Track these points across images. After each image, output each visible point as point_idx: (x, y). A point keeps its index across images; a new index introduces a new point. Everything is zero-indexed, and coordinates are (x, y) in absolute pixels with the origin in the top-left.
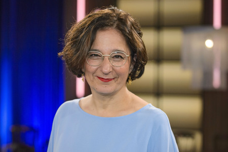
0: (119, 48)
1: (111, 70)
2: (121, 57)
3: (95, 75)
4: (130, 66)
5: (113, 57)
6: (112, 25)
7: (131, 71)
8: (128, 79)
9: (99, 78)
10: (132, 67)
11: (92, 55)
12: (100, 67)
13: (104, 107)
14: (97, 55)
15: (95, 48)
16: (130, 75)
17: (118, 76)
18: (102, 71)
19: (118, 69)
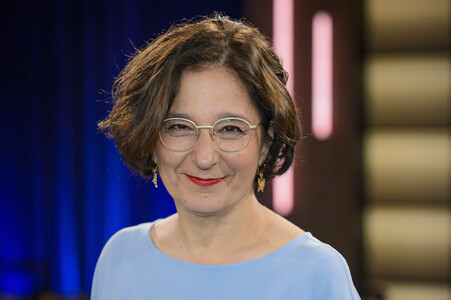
0: (235, 110)
1: (217, 159)
2: (239, 130)
3: (180, 170)
4: (262, 148)
5: (221, 131)
6: (216, 59)
7: (263, 158)
8: (257, 177)
9: (191, 177)
10: (265, 150)
11: (173, 127)
12: (193, 153)
13: (205, 242)
14: (184, 127)
15: (179, 112)
16: (260, 168)
17: (232, 171)
18: (195, 162)
19: (231, 156)
